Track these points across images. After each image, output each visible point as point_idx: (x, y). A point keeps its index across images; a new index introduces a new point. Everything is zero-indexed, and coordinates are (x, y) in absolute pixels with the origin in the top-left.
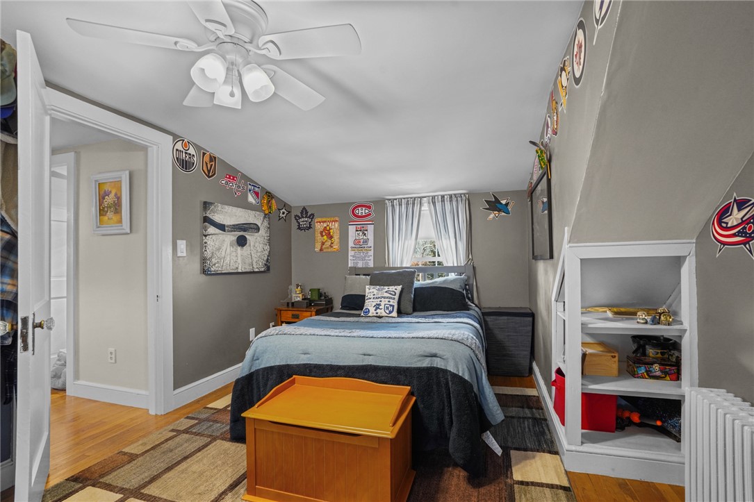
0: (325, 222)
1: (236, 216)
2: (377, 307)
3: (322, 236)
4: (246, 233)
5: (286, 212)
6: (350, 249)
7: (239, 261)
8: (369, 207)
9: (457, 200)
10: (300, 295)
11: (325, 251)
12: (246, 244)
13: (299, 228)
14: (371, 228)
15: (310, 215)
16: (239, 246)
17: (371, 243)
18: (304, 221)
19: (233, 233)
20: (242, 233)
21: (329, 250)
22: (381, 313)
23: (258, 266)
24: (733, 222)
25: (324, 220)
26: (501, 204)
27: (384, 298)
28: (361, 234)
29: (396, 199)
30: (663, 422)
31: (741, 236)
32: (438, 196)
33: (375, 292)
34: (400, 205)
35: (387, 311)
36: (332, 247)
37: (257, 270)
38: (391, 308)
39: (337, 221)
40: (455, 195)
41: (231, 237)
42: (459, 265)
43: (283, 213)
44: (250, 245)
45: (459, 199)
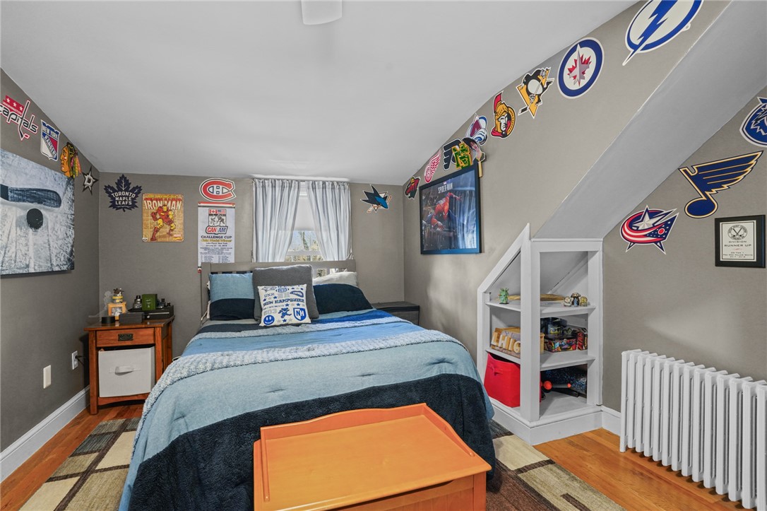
0: (160, 200)
1: (26, 174)
2: (284, 312)
3: (156, 219)
4: (42, 206)
5: (92, 180)
6: (200, 239)
7: (31, 253)
8: (229, 186)
9: (340, 189)
10: (123, 305)
11: (159, 240)
12: (41, 224)
13: (114, 205)
14: (230, 213)
15: (134, 189)
16: (31, 227)
17: (231, 232)
18: (122, 197)
19: (21, 203)
20: (35, 206)
21: (167, 240)
22: (291, 320)
23: (59, 263)
24: (644, 226)
25: (159, 196)
26: (380, 197)
27: (292, 300)
28: (217, 219)
29: (268, 179)
30: (571, 384)
31: (653, 237)
32: (319, 181)
33: (276, 294)
34: (274, 187)
35: (299, 317)
36: (171, 235)
37: (57, 269)
38: (302, 313)
39: (180, 200)
40: (338, 183)
41: (18, 211)
42: (340, 260)
43: (89, 181)
44: (47, 227)
45: (342, 187)
